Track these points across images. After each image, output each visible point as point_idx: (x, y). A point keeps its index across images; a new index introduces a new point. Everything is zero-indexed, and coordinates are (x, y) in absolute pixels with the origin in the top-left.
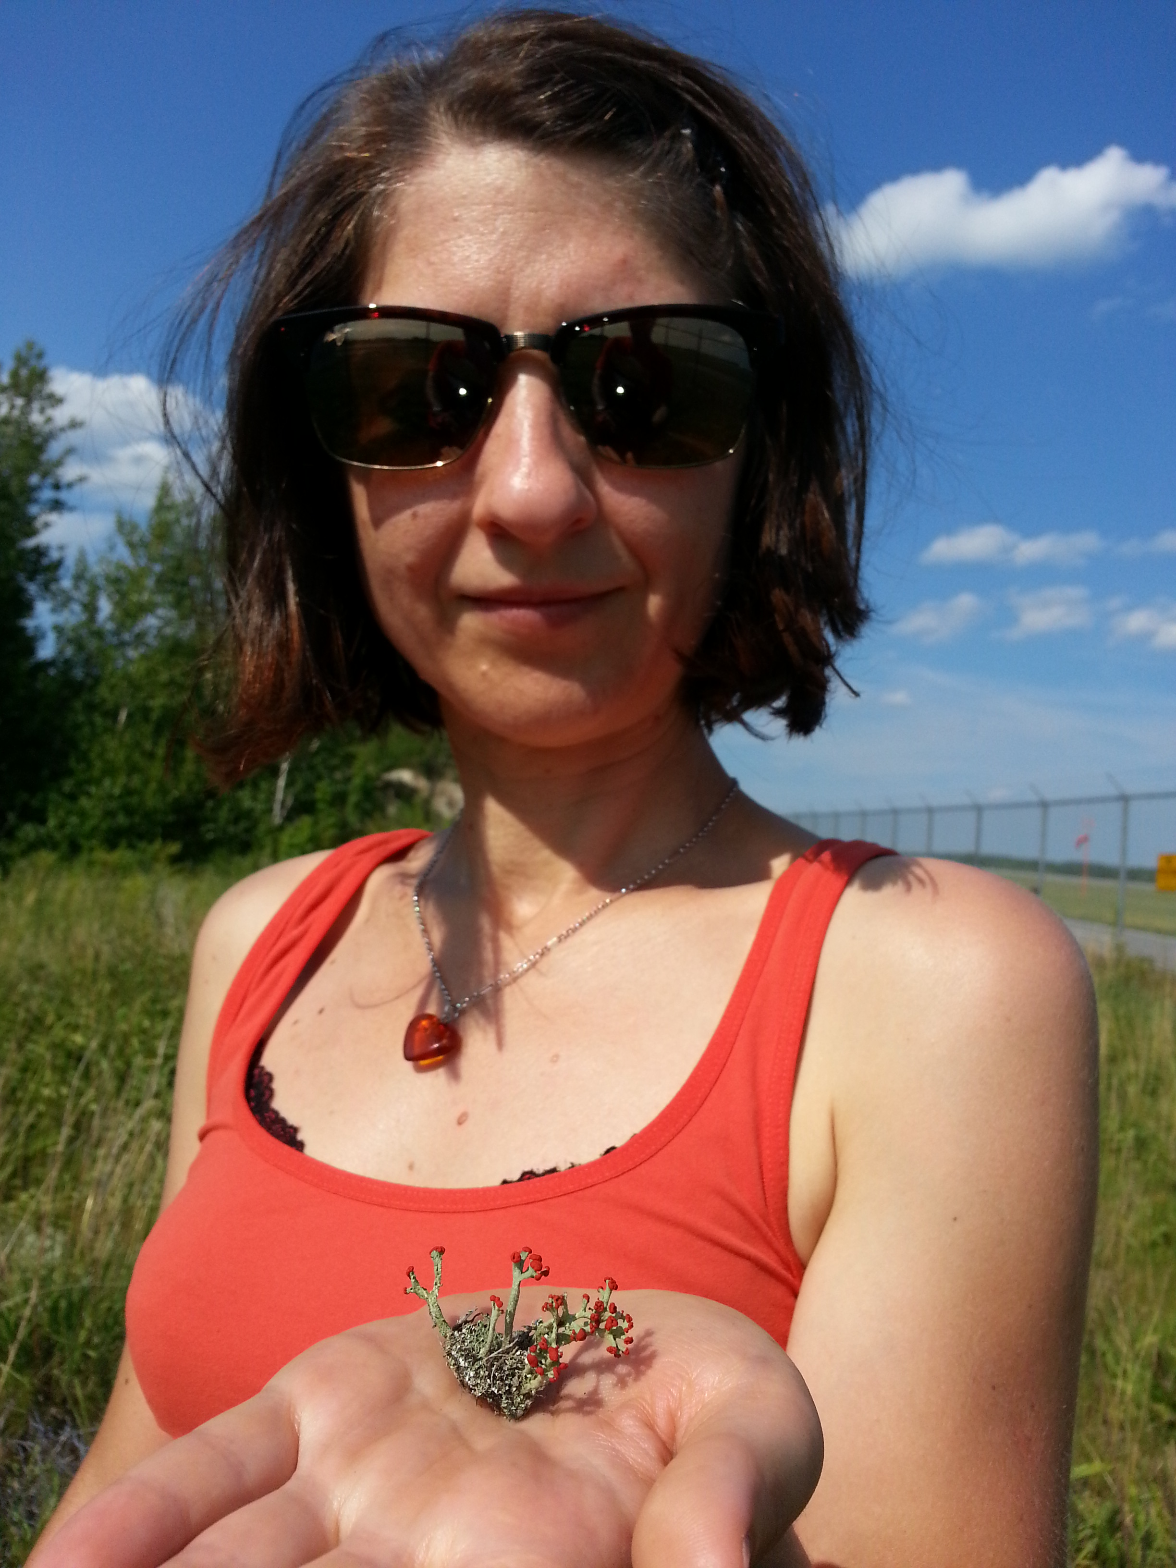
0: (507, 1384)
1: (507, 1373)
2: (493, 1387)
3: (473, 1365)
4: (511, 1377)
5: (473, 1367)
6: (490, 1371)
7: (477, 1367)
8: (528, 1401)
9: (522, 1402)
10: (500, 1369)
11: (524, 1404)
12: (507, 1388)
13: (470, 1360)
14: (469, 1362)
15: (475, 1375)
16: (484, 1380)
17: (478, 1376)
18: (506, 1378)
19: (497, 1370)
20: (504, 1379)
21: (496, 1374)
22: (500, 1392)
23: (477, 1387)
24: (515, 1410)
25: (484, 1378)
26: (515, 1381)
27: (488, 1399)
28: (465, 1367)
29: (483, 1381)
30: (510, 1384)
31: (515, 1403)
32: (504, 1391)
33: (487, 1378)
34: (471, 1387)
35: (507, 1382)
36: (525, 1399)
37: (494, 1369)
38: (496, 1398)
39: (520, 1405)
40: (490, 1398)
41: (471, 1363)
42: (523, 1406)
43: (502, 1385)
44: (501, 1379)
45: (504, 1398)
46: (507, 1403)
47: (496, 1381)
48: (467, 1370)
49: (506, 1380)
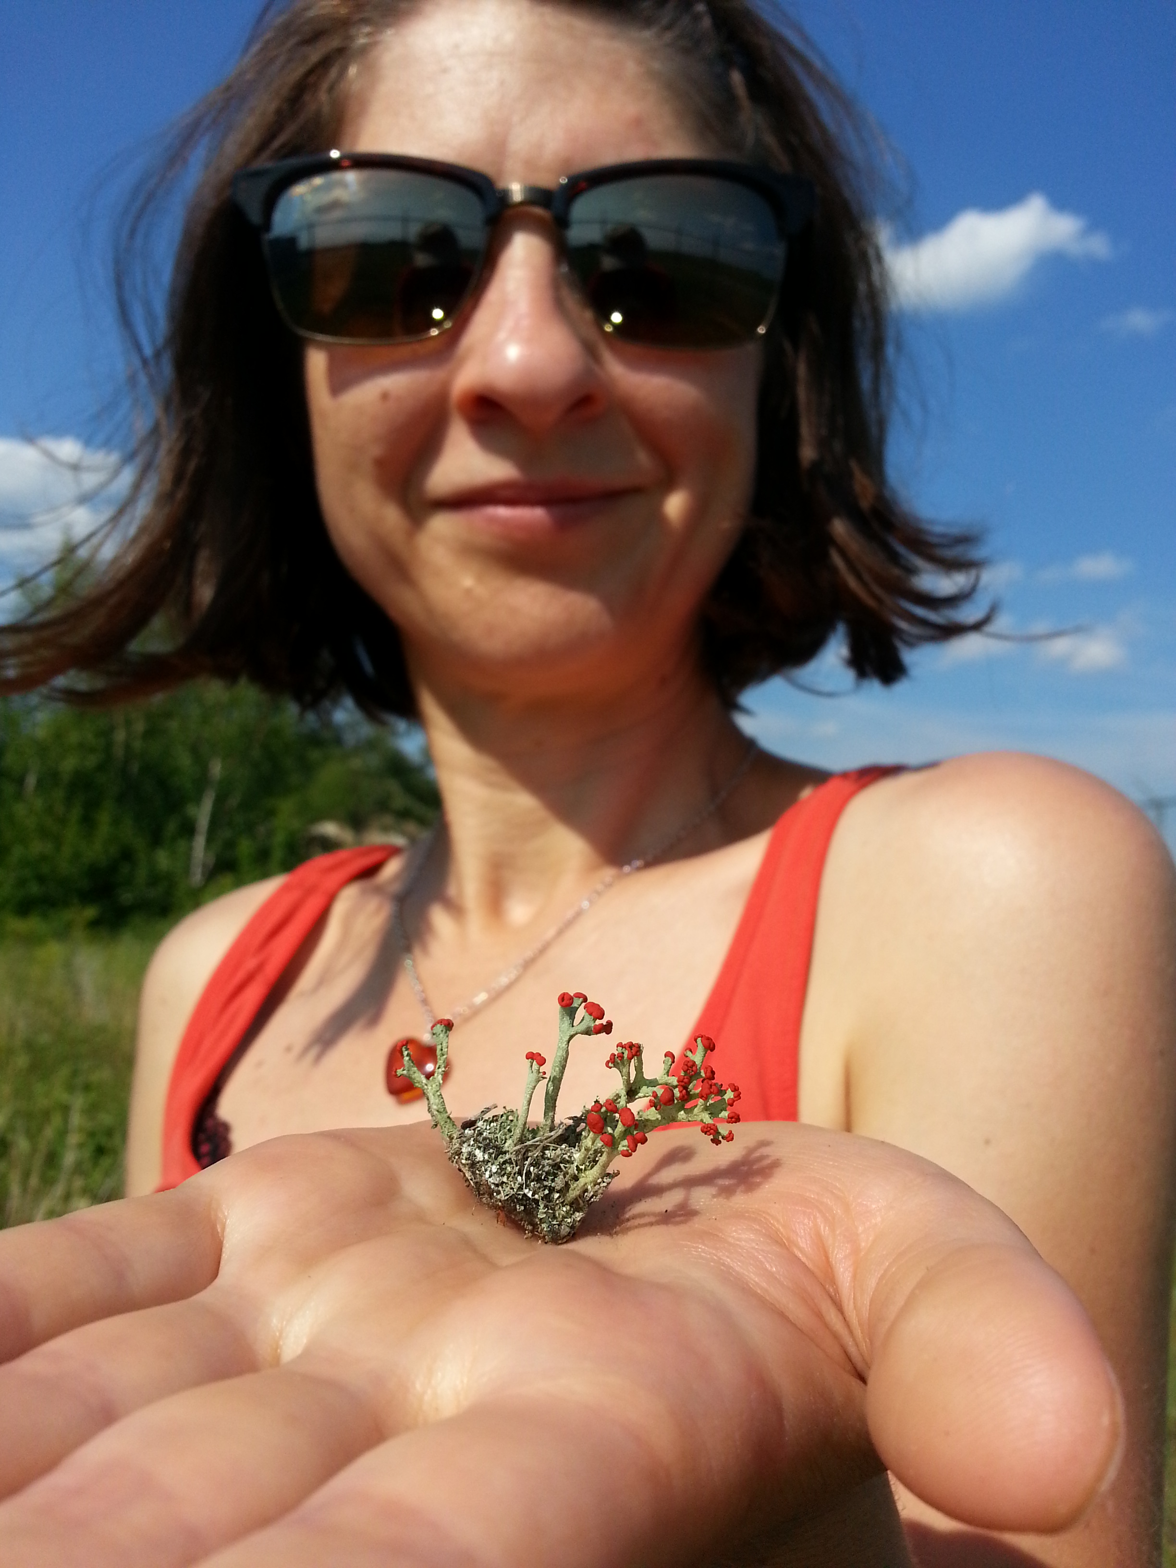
0: (546, 1186)
1: (547, 1169)
2: (526, 1188)
3: (496, 1158)
4: (552, 1177)
5: (495, 1161)
6: (522, 1165)
7: (502, 1160)
8: (577, 1214)
9: (568, 1214)
10: (536, 1164)
11: (571, 1217)
12: (547, 1192)
13: (491, 1151)
14: (490, 1154)
15: (499, 1171)
16: (513, 1178)
17: (503, 1172)
18: (545, 1177)
19: (531, 1164)
20: (543, 1178)
21: (532, 1169)
22: (536, 1196)
23: (502, 1188)
24: (558, 1225)
25: (512, 1175)
26: (559, 1182)
27: (518, 1207)
28: (483, 1161)
29: (510, 1179)
30: (551, 1186)
31: (557, 1215)
32: (542, 1196)
33: (516, 1175)
34: (493, 1187)
35: (545, 1183)
36: (571, 1212)
37: (527, 1163)
38: (530, 1206)
39: (566, 1220)
40: (521, 1205)
41: (493, 1156)
42: (569, 1220)
43: (539, 1188)
44: (538, 1179)
45: (542, 1206)
46: (545, 1213)
47: (531, 1182)
48: (487, 1165)
49: (544, 1180)
